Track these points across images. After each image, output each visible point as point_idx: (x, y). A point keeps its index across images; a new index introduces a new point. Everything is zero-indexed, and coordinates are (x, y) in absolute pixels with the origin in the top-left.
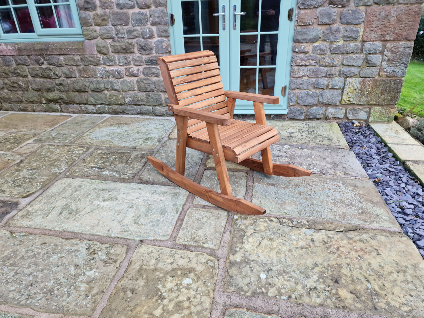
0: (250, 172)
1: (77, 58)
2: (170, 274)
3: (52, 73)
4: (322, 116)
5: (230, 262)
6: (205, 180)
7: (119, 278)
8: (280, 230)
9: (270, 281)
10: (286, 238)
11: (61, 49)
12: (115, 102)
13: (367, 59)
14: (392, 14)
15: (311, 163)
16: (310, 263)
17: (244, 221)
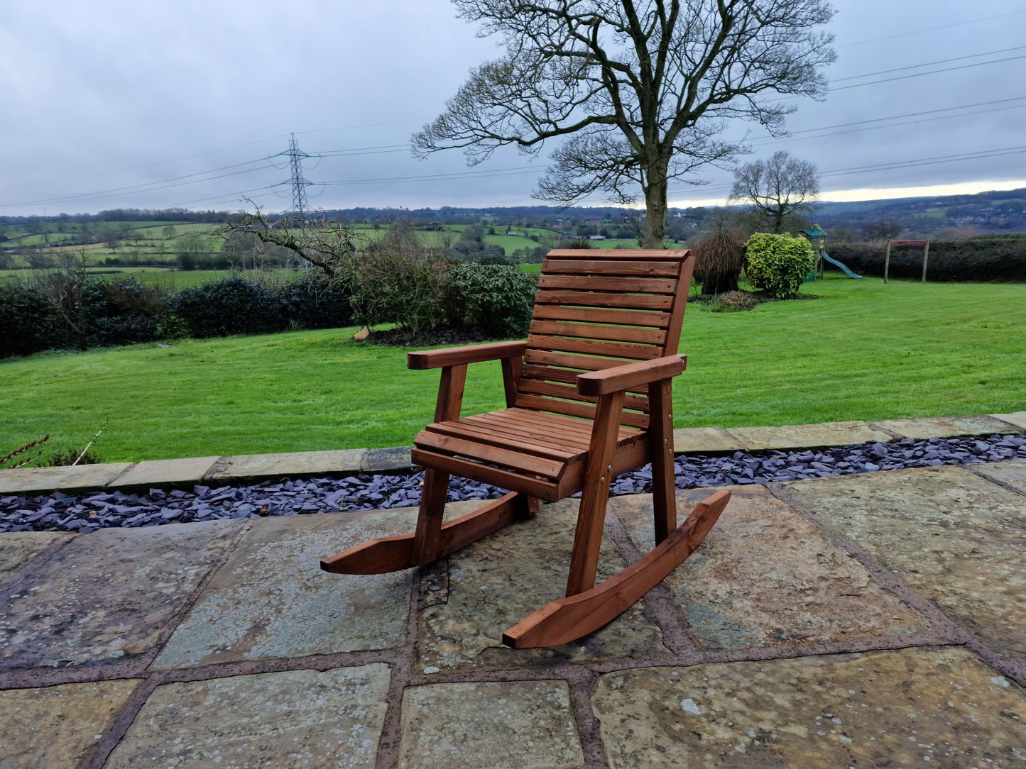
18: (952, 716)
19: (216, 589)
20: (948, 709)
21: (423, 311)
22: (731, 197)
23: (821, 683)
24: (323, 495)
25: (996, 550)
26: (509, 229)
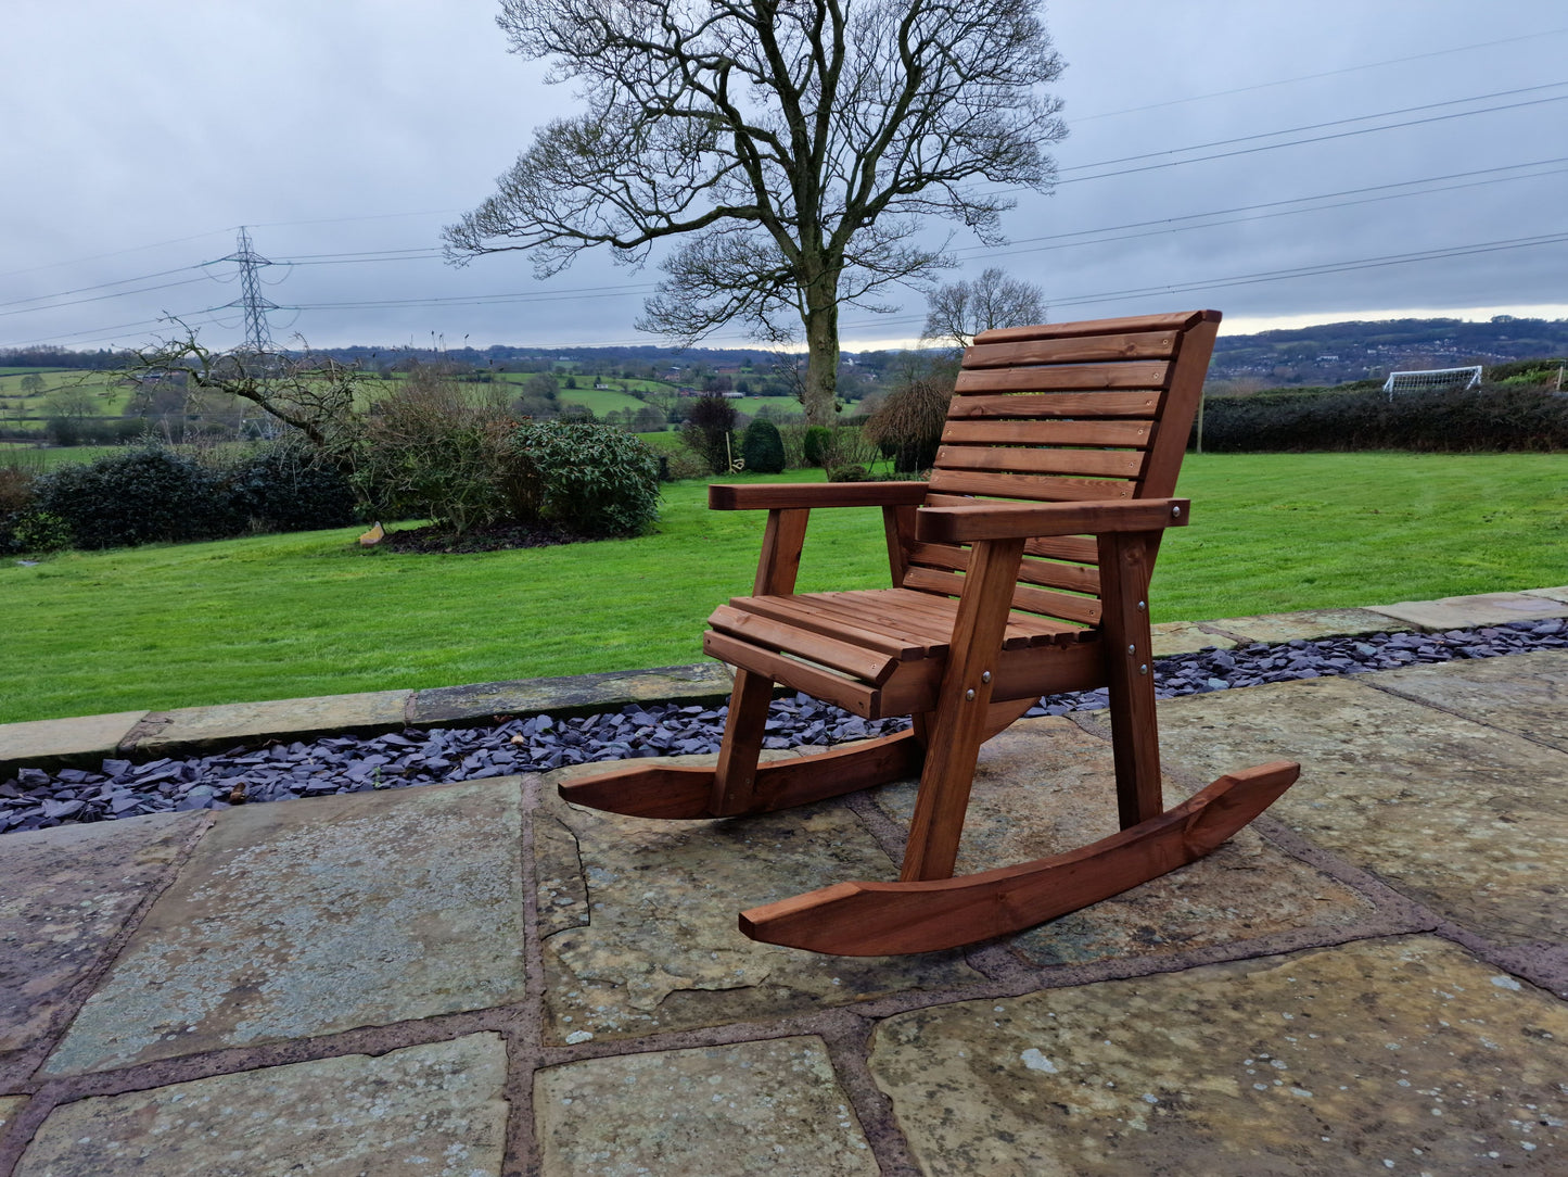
18: (1453, 1042)
19: (157, 929)
20: (1442, 1030)
21: (472, 497)
22: (925, 336)
23: (1236, 1006)
24: (344, 765)
25: (1435, 791)
26: (598, 381)
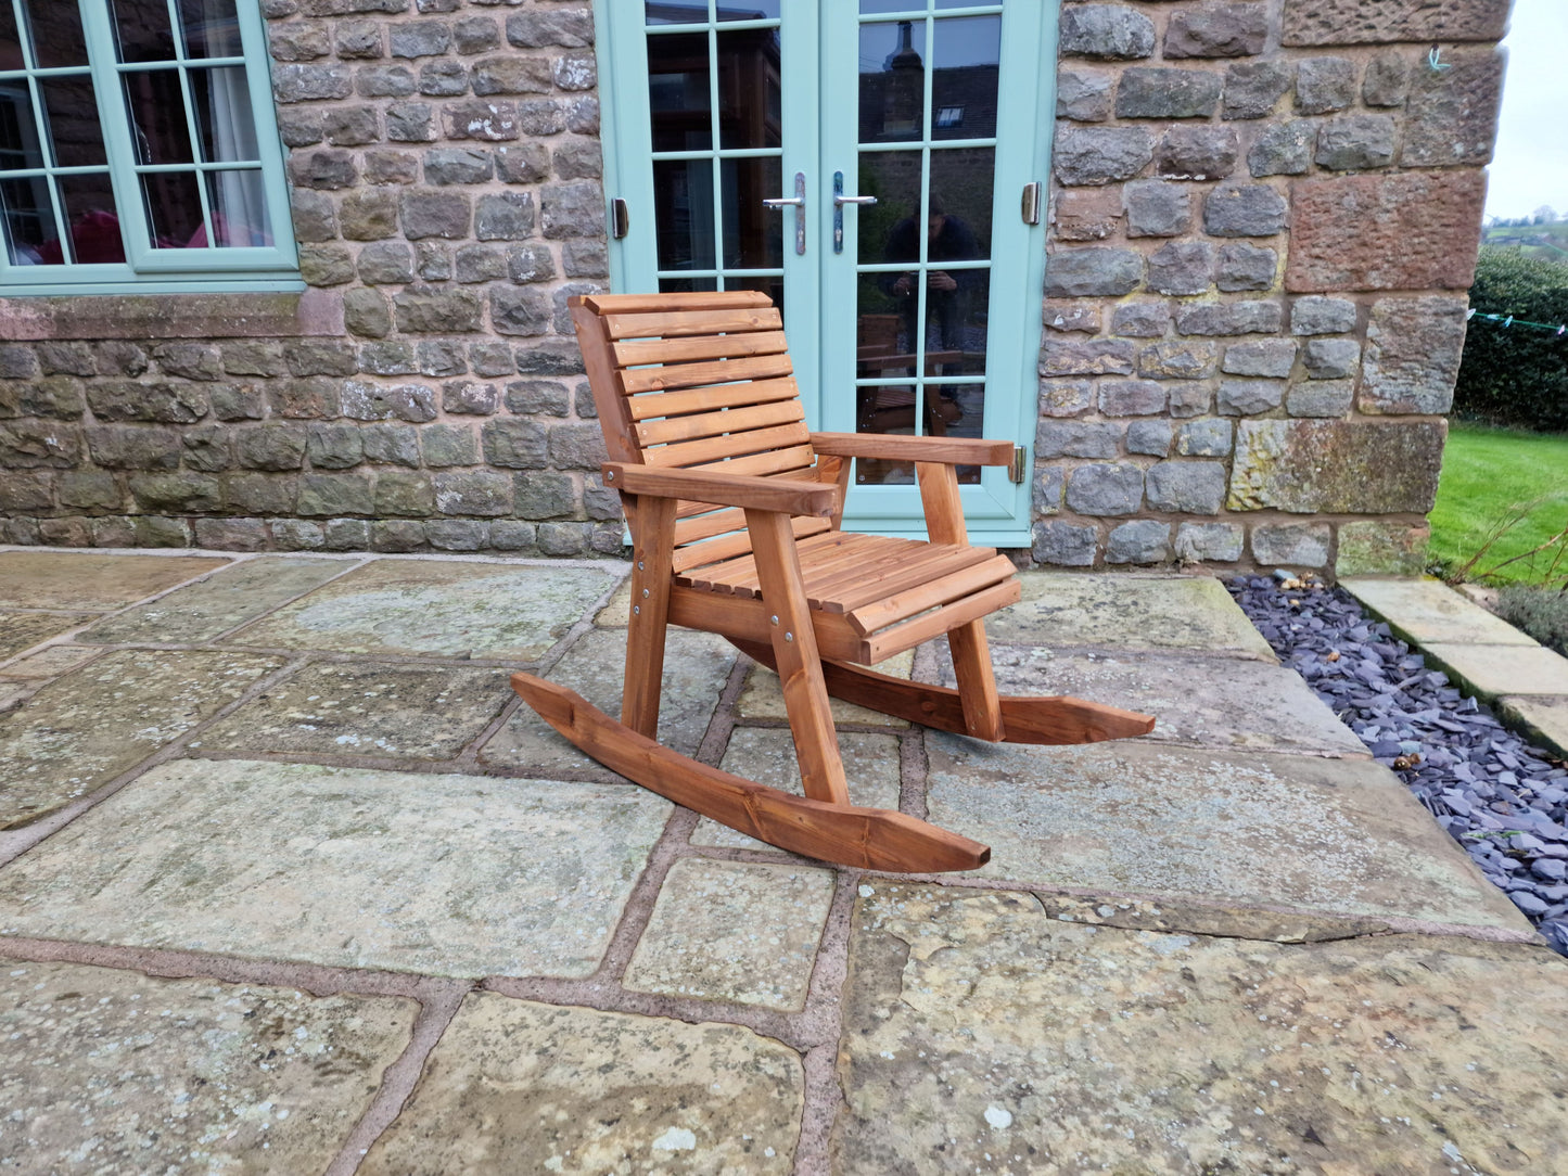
0: (911, 733)
1: (274, 349)
2: (599, 1113)
3: (173, 405)
4: (1160, 555)
5: (854, 1063)
6: (734, 762)
7: (378, 1132)
8: (1048, 936)
9: (1029, 1135)
10: (1076, 969)
11: (214, 319)
12: (397, 507)
13: (1308, 353)
14: (1382, 201)
15: (1142, 705)
16: (1188, 1061)
17: (901, 905)
